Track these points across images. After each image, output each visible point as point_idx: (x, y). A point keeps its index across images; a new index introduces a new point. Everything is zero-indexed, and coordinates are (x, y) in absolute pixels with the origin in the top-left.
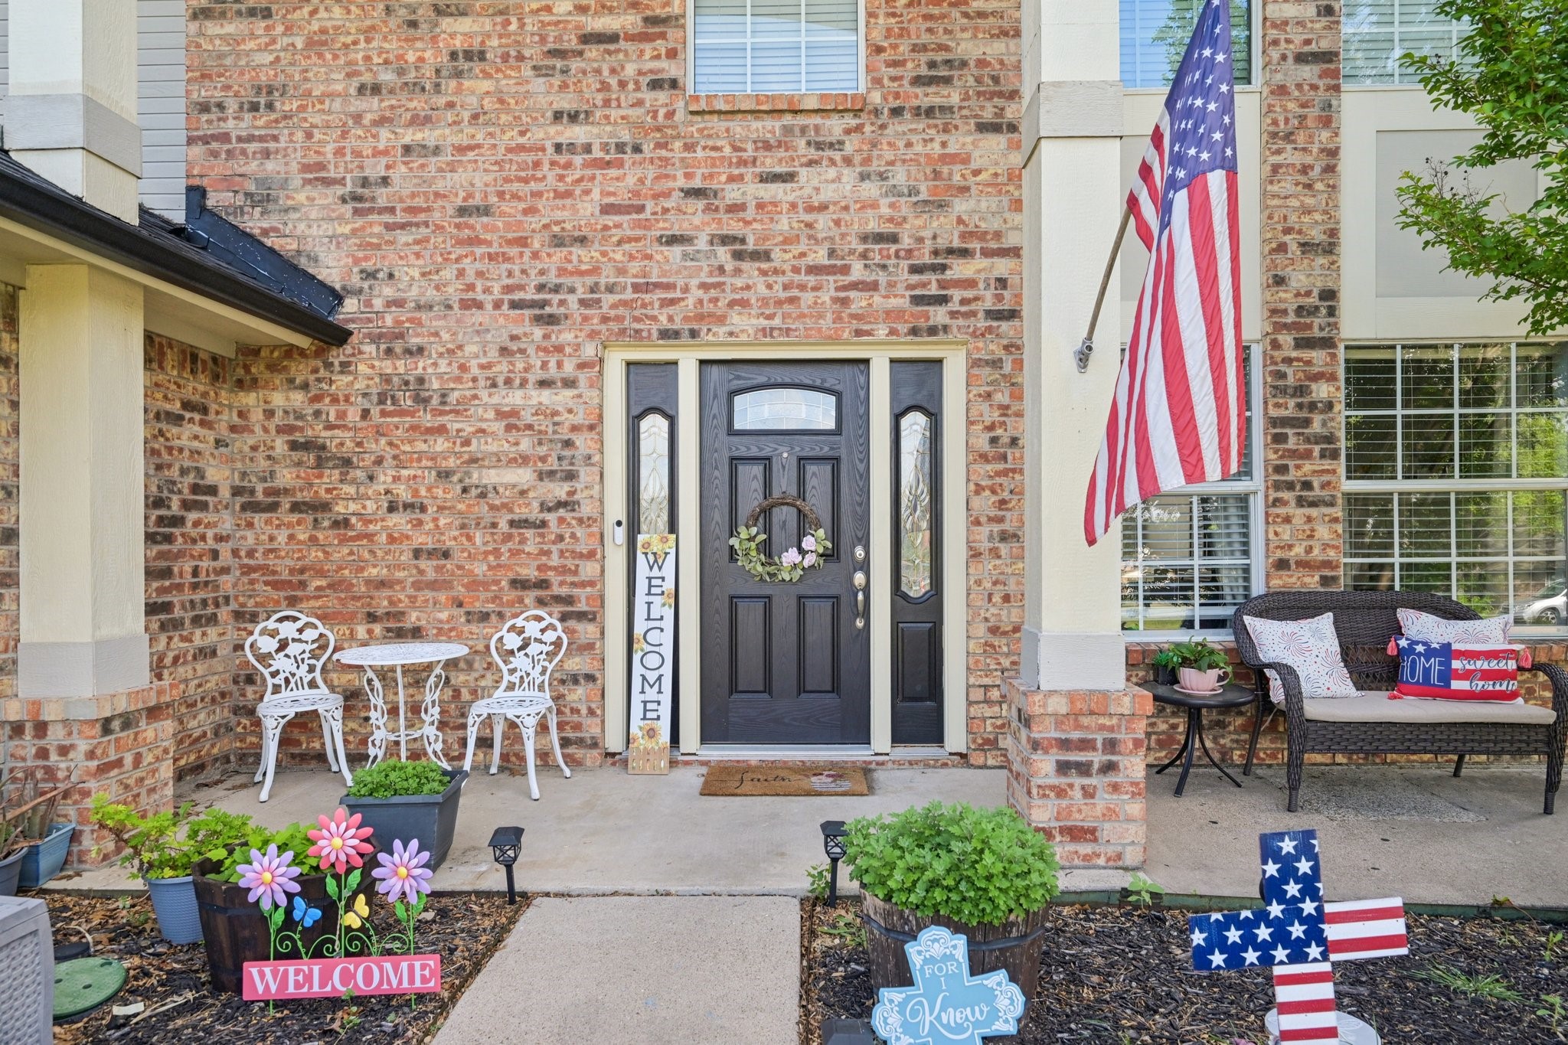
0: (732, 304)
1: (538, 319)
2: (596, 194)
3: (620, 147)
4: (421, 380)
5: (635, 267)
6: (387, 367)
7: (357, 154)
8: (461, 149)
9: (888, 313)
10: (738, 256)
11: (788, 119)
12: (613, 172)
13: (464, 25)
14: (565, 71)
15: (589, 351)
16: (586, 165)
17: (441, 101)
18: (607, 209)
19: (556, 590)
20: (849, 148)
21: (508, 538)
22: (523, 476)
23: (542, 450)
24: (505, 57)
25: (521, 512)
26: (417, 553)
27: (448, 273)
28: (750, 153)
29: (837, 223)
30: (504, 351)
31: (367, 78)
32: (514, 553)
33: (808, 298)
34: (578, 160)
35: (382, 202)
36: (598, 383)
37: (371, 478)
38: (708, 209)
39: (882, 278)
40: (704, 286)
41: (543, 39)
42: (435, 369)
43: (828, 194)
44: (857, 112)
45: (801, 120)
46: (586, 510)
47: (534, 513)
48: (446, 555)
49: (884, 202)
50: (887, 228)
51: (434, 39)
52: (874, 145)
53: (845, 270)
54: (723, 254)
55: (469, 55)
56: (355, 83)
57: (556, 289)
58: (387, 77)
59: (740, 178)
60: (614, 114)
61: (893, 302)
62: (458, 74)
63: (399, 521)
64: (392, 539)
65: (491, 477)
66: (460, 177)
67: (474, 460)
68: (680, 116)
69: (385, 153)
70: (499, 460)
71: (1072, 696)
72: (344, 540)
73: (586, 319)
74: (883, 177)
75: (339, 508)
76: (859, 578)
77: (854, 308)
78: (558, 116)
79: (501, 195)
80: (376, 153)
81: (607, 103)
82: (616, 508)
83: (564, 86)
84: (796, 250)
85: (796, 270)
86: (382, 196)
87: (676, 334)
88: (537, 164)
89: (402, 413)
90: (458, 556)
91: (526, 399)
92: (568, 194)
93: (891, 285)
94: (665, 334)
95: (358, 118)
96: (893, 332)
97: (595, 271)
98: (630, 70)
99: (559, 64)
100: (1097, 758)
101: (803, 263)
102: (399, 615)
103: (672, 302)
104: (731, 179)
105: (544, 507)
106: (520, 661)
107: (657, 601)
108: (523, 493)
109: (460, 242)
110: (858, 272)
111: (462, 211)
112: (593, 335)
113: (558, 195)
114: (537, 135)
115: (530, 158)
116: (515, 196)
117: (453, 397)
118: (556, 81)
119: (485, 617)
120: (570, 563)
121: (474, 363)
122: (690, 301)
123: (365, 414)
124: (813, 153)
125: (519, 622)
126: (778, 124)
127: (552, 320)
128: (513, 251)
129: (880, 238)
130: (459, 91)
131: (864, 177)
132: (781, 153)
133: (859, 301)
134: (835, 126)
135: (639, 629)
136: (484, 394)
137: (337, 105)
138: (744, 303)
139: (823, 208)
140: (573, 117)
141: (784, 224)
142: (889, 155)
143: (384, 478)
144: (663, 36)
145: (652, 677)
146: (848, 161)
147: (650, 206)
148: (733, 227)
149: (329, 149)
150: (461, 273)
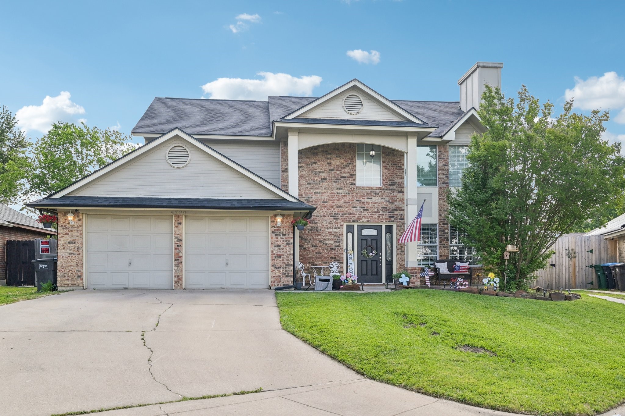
0: (363, 217)
1: (334, 219)
2: (343, 200)
3: (347, 193)
4: (317, 227)
5: (349, 211)
6: (312, 225)
7: (307, 193)
8: (323, 193)
9: (385, 219)
10: (364, 210)
11: (371, 190)
12: (345, 197)
13: (323, 174)
14: (338, 182)
15: (342, 223)
16: (341, 196)
17: (320, 186)
18: (344, 203)
19: (337, 259)
20: (380, 194)
21: (330, 251)
22: (332, 242)
23: (335, 238)
24: (329, 180)
25: (332, 247)
26: (316, 253)
27: (321, 211)
28: (365, 195)
29: (378, 205)
30: (329, 223)
31: (309, 182)
32: (331, 253)
33: (374, 216)
34: (340, 195)
35: (311, 201)
36: (343, 228)
37: (309, 242)
38: (359, 203)
39: (385, 214)
40: (359, 214)
41: (335, 177)
42: (319, 226)
43: (377, 201)
44: (381, 189)
45: (373, 190)
46: (341, 247)
47: (334, 247)
48: (321, 253)
49: (385, 202)
50: (385, 206)
51: (319, 176)
52: (383, 194)
53: (379, 212)
54: (362, 209)
55: (324, 179)
56: (307, 182)
57: (337, 214)
58: (312, 182)
59: (364, 198)
60: (346, 188)
61: (386, 217)
62: (322, 182)
63: (313, 248)
64: (312, 251)
65: (327, 242)
66: (323, 197)
67: (325, 239)
68: (355, 189)
69: (311, 193)
70: (329, 239)
71: (412, 268)
72: (305, 251)
73: (341, 219)
74: (384, 199)
75: (305, 246)
76: (380, 258)
77: (380, 218)
78: (337, 189)
79: (329, 200)
80: (310, 193)
81: (345, 187)
82: (345, 247)
83: (338, 184)
84: (372, 209)
85: (372, 212)
86: (311, 200)
87: (355, 221)
88: (334, 196)
89: (314, 232)
90: (323, 254)
91: (333, 230)
92: (339, 200)
93: (386, 215)
94: (353, 221)
95: (307, 188)
96: (386, 221)
97: (343, 212)
98: (348, 182)
99: (337, 181)
100: (415, 275)
101: (373, 211)
102: (314, 262)
103: (354, 216)
104: (363, 198)
105: (335, 246)
106: (333, 269)
107: (351, 261)
108: (332, 244)
109: (323, 207)
110: (381, 212)
111: (323, 202)
112: (343, 221)
113: (337, 200)
114: (334, 191)
115: (333, 195)
116: (331, 200)
117: (322, 230)
118: (337, 183)
119: (326, 263)
120: (339, 255)
121: (325, 225)
122: (357, 216)
123: (309, 232)
124: (374, 195)
125: (332, 263)
126: (369, 191)
127: (336, 219)
128: (331, 208)
129: (384, 208)
130: (323, 184)
131: (382, 199)
132: (370, 195)
133: (381, 217)
134: (378, 191)
135: (349, 265)
136: (326, 230)
137: (304, 186)
138: (365, 217)
139: (376, 203)
140: (340, 189)
141: (370, 205)
142: (385, 196)
143: (311, 242)
144: (353, 177)
145: (351, 272)
146: (380, 196)
147: (351, 202)
148: (363, 206)
149: (303, 192)
150: (323, 211)
